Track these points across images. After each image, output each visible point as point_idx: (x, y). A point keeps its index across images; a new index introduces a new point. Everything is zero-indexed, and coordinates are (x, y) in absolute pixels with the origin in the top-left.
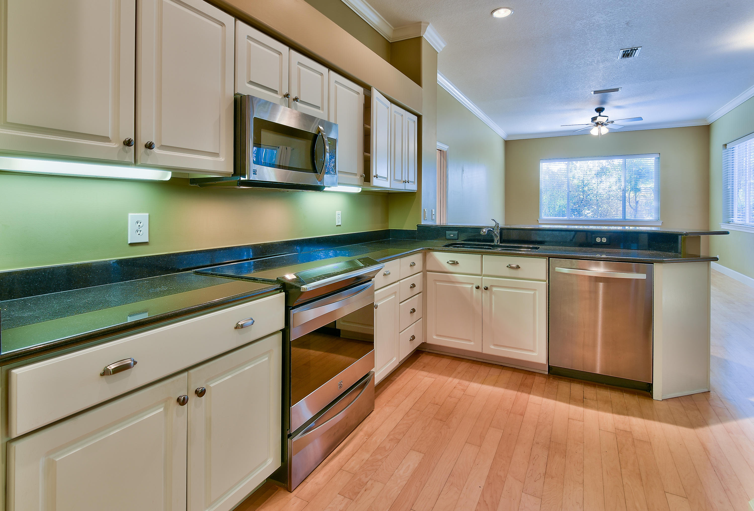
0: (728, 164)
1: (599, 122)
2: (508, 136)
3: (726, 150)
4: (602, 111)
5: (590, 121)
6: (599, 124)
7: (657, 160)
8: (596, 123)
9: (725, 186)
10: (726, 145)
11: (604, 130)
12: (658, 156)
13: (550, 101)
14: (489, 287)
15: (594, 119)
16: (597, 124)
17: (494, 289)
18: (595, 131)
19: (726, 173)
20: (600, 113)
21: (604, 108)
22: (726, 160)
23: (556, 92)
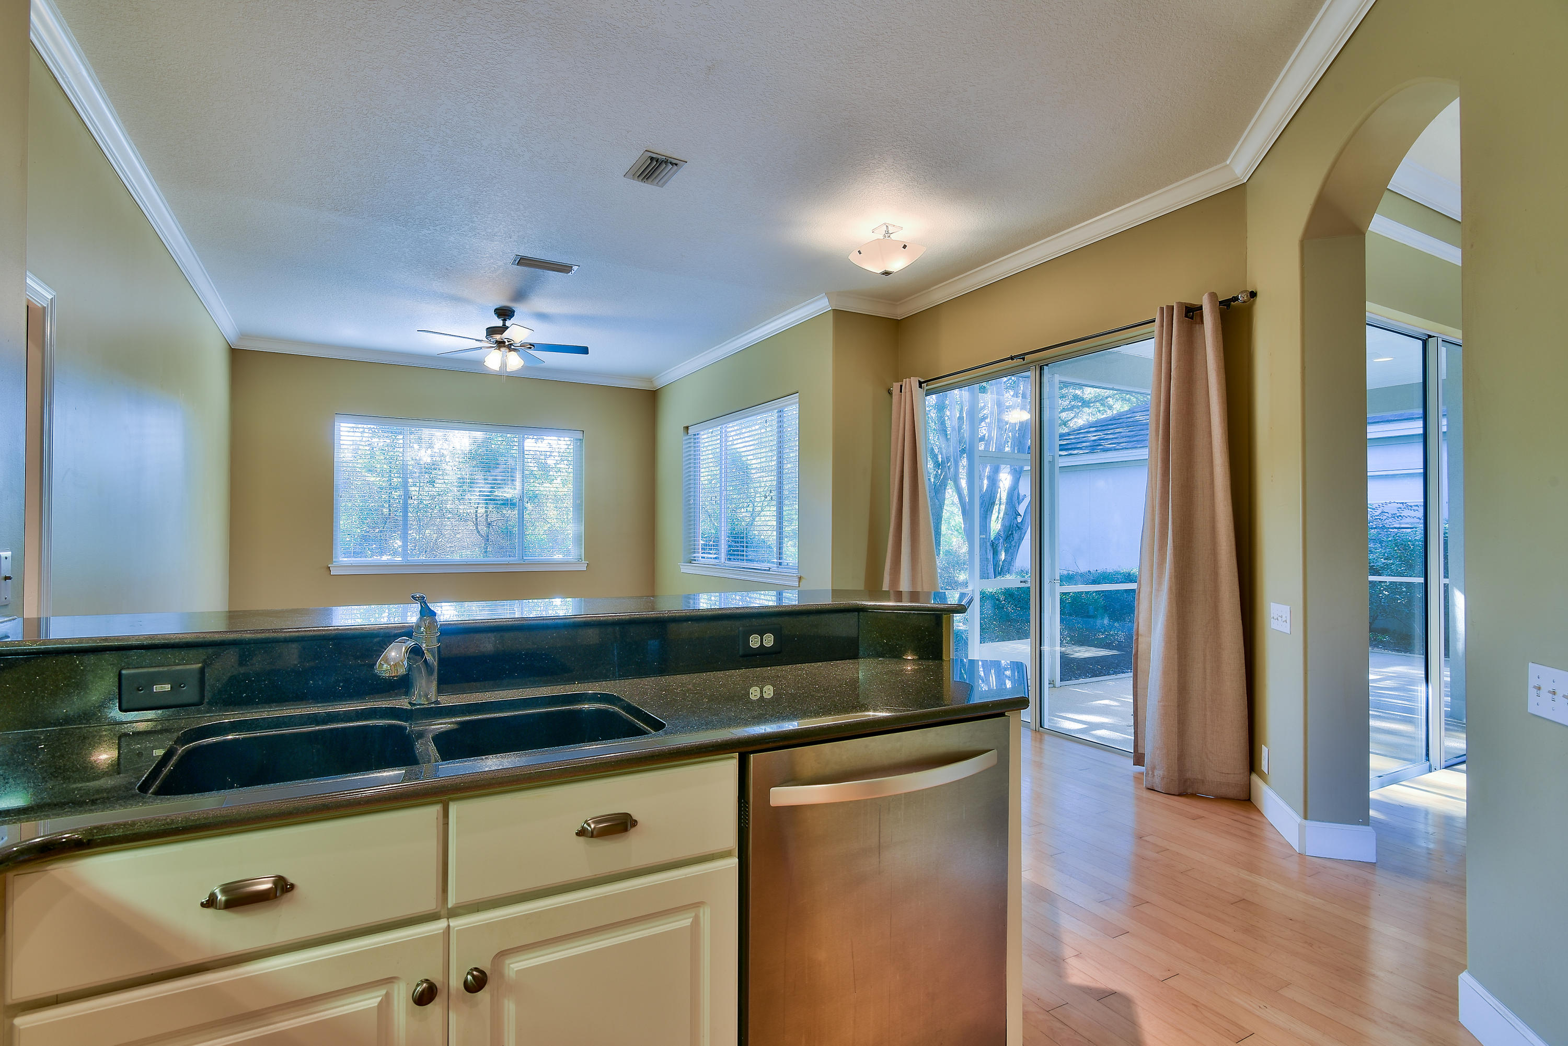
0: (690, 461)
1: (506, 340)
2: (243, 336)
3: (688, 437)
4: (508, 316)
5: (482, 335)
6: (505, 347)
7: (578, 444)
8: (497, 342)
9: (686, 498)
10: (687, 428)
11: (514, 362)
12: (580, 435)
13: (407, 255)
14: (486, 966)
15: (491, 331)
16: (500, 344)
17: (515, 966)
18: (494, 360)
19: (687, 477)
20: (504, 320)
21: (514, 312)
22: (688, 454)
23: (438, 228)
